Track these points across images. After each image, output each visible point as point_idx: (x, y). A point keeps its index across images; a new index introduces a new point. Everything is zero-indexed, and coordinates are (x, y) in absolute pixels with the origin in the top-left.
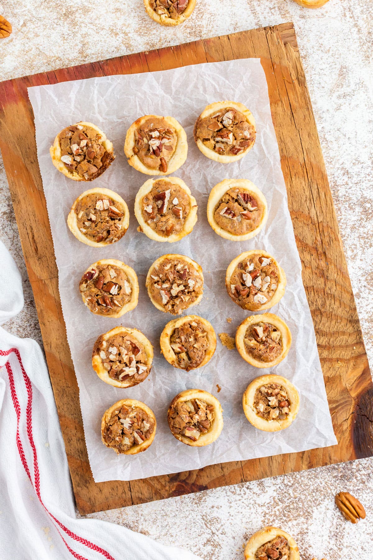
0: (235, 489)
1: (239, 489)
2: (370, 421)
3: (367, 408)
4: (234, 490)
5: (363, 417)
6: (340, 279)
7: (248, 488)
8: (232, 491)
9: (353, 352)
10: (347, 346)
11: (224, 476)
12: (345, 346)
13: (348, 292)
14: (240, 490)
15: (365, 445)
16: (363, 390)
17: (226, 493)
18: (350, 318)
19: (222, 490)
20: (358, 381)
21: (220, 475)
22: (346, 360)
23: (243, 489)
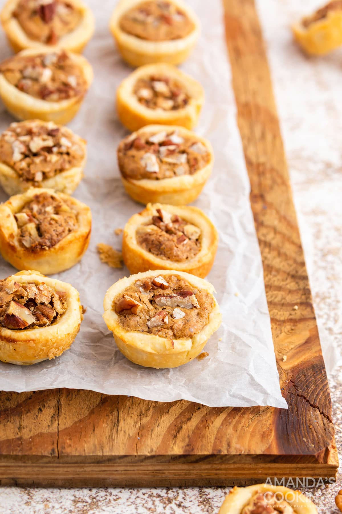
0: (153, 504)
1: (161, 505)
2: (311, 405)
3: (307, 387)
4: (153, 507)
5: (299, 398)
6: (282, 227)
7: (179, 506)
8: (149, 507)
9: (293, 313)
10: (283, 305)
11: (20, 439)
12: (279, 304)
13: (293, 243)
14: (164, 508)
15: (298, 437)
16: (302, 363)
17: (136, 508)
18: (293, 272)
19: (129, 503)
20: (296, 351)
21: (11, 436)
22: (279, 321)
23: (170, 505)
